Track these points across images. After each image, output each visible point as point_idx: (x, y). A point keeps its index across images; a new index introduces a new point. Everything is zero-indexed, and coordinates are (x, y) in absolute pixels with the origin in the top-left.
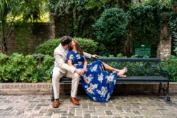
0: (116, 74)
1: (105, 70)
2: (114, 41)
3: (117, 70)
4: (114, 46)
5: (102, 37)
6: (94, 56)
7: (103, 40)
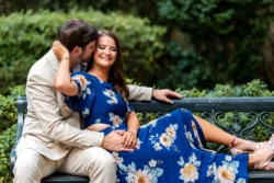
2: (227, 22)
4: (225, 39)
5: (180, 6)
6: (161, 94)
7: (186, 17)
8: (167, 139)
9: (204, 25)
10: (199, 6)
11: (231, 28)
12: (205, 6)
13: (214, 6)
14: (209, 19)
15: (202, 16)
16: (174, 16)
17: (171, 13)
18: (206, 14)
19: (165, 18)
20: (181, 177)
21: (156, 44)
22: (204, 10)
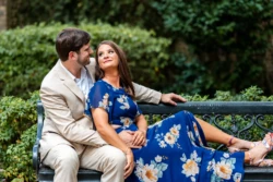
0: (239, 156)
1: (205, 141)
2: (230, 34)
3: (244, 143)
4: (227, 50)
5: (184, 19)
6: (168, 98)
7: (190, 29)
8: (171, 138)
9: (207, 36)
10: (203, 19)
11: (233, 40)
12: (208, 19)
13: (217, 19)
14: (212, 31)
15: (205, 28)
16: (179, 28)
17: (176, 25)
18: (209, 27)
19: (170, 29)
20: (183, 172)
21: (162, 55)
22: (207, 23)
